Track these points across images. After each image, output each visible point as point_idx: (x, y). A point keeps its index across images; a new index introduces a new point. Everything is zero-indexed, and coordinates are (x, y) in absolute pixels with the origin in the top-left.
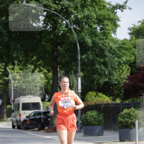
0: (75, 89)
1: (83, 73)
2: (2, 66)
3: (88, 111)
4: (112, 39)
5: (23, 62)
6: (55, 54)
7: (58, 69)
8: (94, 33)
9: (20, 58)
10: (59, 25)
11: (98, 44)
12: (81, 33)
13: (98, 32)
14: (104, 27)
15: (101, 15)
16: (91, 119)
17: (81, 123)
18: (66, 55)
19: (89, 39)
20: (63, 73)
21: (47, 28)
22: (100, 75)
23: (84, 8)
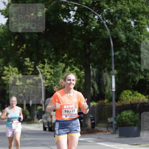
0: (108, 88)
1: (117, 71)
2: (32, 65)
3: (123, 111)
4: (147, 34)
5: (53, 61)
6: (87, 51)
7: (91, 67)
8: (128, 28)
9: (50, 56)
10: (90, 20)
11: (133, 39)
12: (115, 28)
13: (132, 26)
14: (138, 22)
15: (135, 9)
16: (126, 119)
17: (115, 124)
18: (99, 52)
19: (123, 35)
20: (96, 71)
21: (78, 24)
22: (135, 72)
23: (116, 2)
